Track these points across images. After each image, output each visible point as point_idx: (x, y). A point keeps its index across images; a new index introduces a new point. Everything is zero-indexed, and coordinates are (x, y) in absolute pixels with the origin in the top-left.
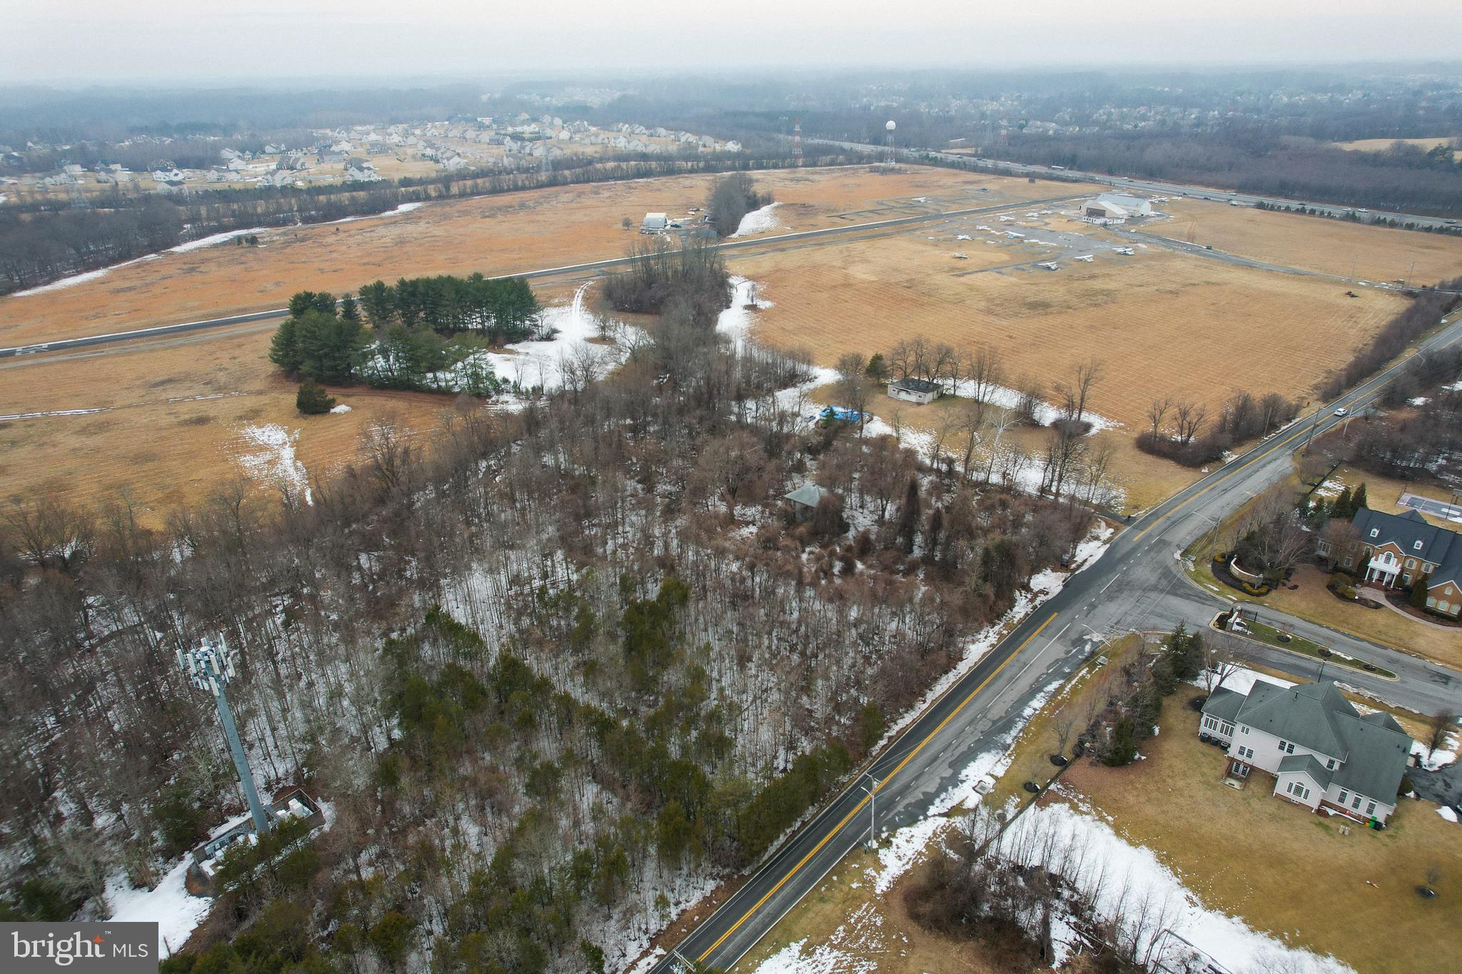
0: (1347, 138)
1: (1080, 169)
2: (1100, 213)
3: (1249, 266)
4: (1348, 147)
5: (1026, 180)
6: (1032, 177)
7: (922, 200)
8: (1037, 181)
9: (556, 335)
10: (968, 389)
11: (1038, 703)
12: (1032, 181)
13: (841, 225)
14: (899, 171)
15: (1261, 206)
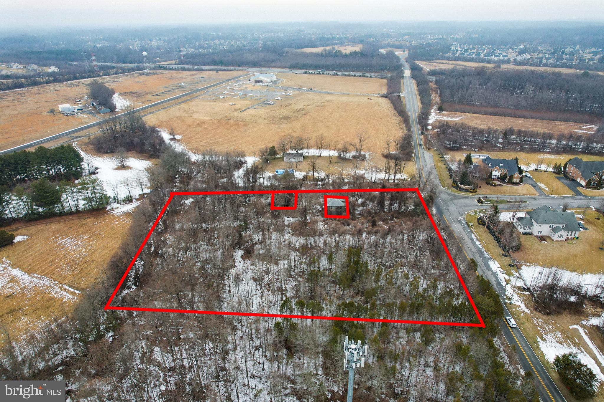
0: (298, 48)
1: (225, 65)
2: (261, 81)
3: (330, 94)
4: (299, 51)
5: (214, 72)
6: (217, 71)
7: (183, 84)
8: (219, 72)
9: (97, 171)
10: (313, 152)
11: (478, 243)
12: (217, 72)
13: (162, 99)
14: (153, 74)
15: (306, 73)
